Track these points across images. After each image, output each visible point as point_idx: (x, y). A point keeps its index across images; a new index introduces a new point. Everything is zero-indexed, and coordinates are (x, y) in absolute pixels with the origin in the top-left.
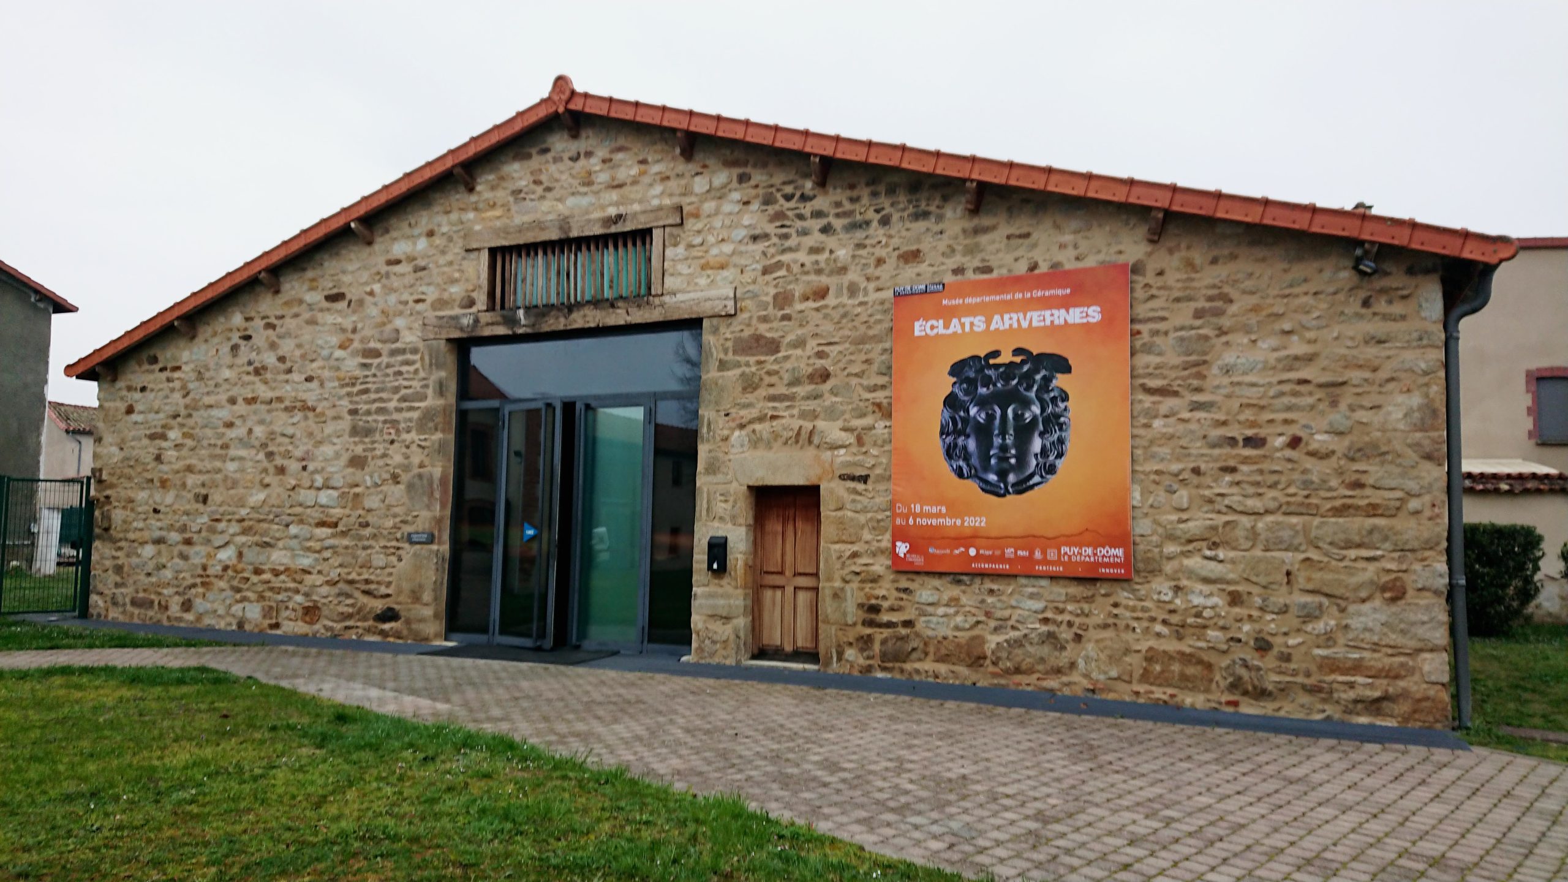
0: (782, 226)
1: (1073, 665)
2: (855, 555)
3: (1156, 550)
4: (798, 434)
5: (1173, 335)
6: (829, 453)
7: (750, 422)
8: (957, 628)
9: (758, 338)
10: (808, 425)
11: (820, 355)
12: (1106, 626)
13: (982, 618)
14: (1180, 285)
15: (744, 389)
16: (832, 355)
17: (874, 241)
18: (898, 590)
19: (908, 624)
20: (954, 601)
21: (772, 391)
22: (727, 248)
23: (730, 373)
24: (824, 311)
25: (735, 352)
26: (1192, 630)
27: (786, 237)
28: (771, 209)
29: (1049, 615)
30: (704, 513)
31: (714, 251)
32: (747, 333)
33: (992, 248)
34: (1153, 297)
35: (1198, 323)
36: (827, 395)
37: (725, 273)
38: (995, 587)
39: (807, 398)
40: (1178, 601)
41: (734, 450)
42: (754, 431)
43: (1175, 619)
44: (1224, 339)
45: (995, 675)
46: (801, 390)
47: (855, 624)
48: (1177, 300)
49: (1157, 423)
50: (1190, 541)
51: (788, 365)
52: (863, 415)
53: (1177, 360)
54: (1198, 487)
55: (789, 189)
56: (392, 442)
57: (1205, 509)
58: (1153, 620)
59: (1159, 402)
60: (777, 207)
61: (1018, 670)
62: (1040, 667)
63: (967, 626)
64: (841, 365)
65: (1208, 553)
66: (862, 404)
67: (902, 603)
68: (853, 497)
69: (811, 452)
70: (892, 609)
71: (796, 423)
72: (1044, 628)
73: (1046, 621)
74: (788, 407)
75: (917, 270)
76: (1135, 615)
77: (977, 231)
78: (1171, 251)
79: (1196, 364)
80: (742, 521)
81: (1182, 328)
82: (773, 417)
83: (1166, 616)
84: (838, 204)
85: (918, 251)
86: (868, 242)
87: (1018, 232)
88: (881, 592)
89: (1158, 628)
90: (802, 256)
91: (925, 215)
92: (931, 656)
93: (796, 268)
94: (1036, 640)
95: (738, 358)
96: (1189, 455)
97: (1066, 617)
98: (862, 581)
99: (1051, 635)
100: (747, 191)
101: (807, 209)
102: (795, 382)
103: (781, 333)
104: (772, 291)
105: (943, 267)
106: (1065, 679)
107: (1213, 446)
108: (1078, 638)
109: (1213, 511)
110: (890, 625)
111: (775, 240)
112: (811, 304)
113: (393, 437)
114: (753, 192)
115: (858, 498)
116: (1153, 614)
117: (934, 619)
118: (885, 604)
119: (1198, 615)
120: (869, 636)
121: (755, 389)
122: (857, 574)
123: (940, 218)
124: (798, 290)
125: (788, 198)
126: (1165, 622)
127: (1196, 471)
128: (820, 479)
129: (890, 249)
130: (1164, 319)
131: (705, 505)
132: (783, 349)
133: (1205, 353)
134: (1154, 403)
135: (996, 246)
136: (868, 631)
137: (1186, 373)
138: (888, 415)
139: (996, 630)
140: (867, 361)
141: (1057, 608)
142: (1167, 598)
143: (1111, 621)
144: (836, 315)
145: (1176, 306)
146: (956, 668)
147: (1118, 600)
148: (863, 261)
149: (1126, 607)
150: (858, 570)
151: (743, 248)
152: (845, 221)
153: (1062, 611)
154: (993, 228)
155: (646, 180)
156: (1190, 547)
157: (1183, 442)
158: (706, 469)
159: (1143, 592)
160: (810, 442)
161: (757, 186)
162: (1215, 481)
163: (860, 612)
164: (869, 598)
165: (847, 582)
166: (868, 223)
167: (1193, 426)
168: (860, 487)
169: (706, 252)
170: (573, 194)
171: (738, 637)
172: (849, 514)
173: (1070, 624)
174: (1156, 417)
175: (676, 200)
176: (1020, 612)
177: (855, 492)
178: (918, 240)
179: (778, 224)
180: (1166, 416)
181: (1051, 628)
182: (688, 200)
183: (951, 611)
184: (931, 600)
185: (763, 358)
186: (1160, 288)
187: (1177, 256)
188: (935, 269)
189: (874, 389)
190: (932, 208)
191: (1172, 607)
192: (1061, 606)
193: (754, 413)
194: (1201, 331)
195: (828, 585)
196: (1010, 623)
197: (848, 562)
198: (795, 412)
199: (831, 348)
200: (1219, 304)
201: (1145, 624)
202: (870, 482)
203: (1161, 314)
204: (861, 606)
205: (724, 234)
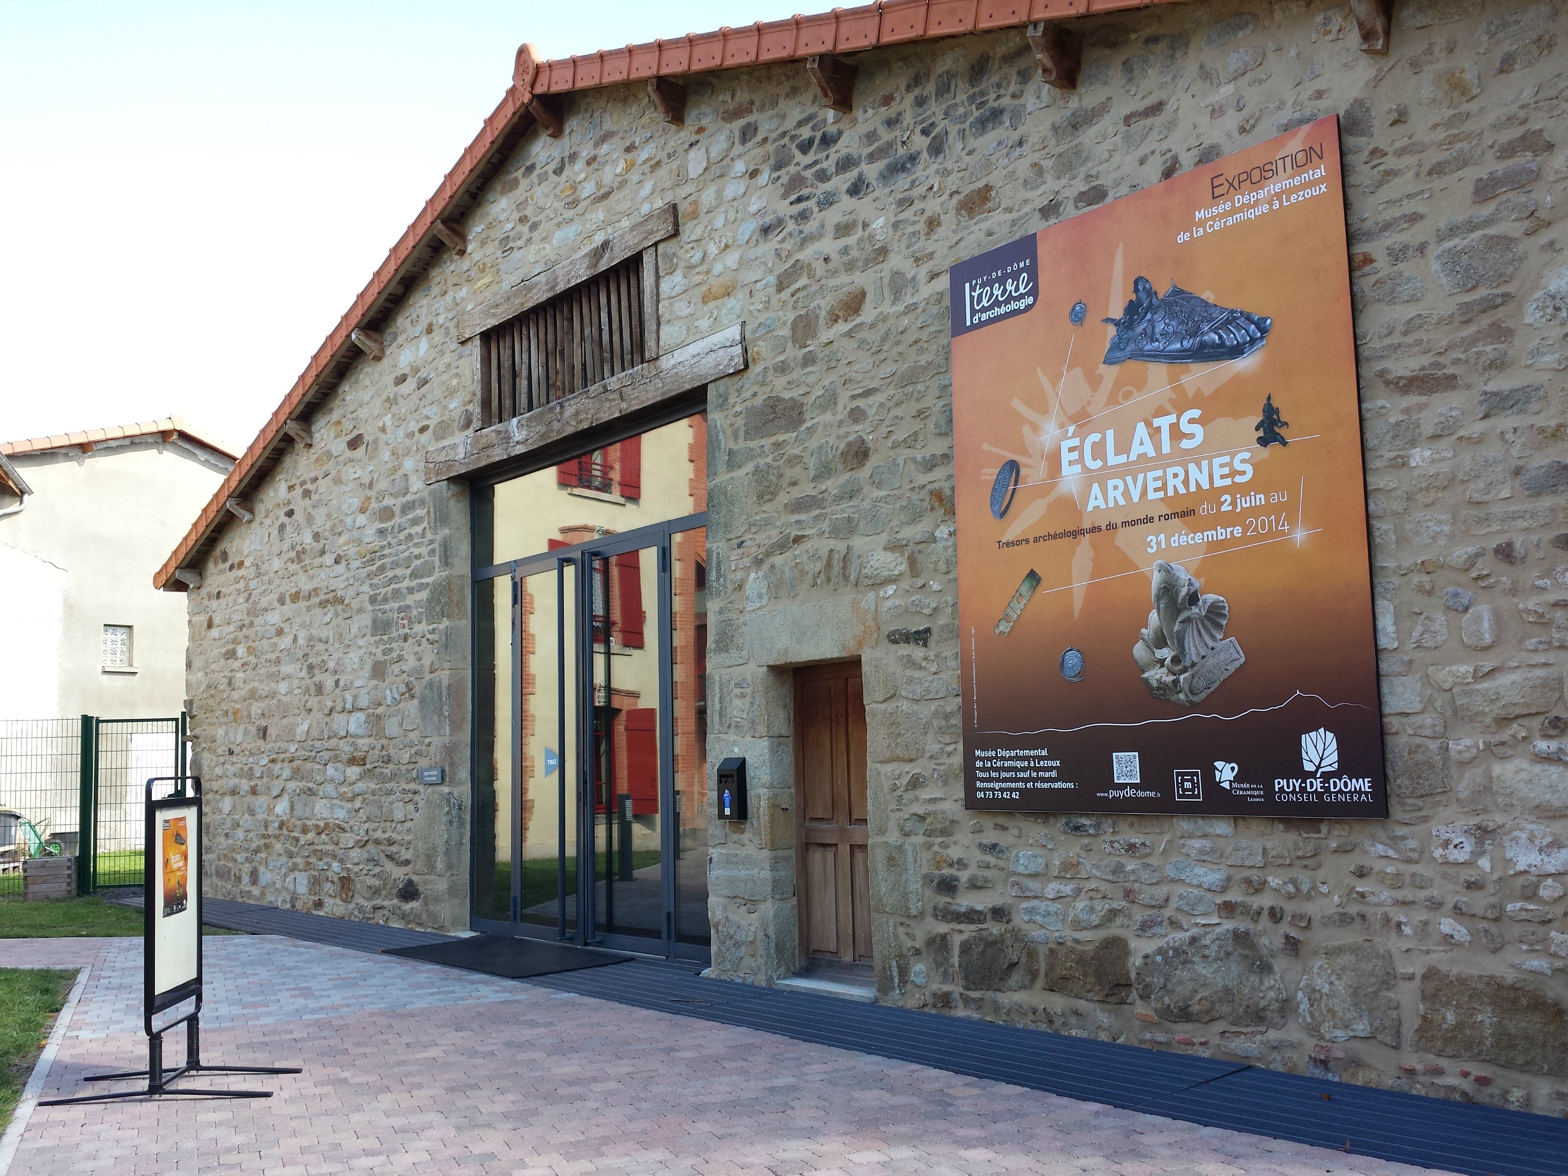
0: (799, 200)
1: (1286, 1007)
2: (916, 783)
3: (1434, 745)
4: (829, 565)
5: (1434, 251)
6: (871, 595)
7: (768, 554)
8: (1078, 925)
9: (774, 403)
10: (840, 546)
11: (857, 415)
12: (1344, 920)
13: (1122, 904)
14: (1441, 135)
15: (760, 497)
16: (871, 412)
17: (922, 190)
18: (983, 848)
19: (999, 913)
20: (1070, 869)
21: (796, 493)
22: (732, 259)
23: (741, 473)
24: (860, 335)
25: (748, 436)
26: (1517, 930)
27: (803, 216)
28: (785, 175)
29: (1235, 896)
30: (716, 719)
31: (718, 268)
32: (759, 401)
33: (1101, 150)
34: (1389, 174)
35: (1486, 210)
36: (866, 488)
37: (731, 302)
38: (1136, 840)
39: (839, 499)
40: (1484, 863)
41: (750, 606)
42: (773, 566)
43: (1479, 902)
44: (1544, 237)
45: (1148, 1024)
46: (832, 485)
47: (922, 915)
48: (1437, 170)
49: (1419, 456)
50: (1505, 721)
51: (813, 444)
52: (915, 519)
53: (1447, 307)
54: (1513, 591)
55: (806, 133)
56: (405, 639)
57: (1531, 643)
58: (1436, 905)
59: (1421, 407)
60: (792, 169)
61: (1185, 1015)
62: (1224, 1009)
63: (1095, 919)
64: (884, 430)
65: (1542, 745)
66: (915, 496)
67: (988, 874)
68: (909, 672)
69: (847, 596)
70: (975, 886)
71: (825, 545)
72: (1228, 925)
73: (1228, 909)
74: (817, 518)
75: (985, 226)
76: (1400, 895)
77: (1076, 124)
78: (1416, 66)
79: (1489, 305)
80: (762, 729)
81: (1453, 231)
82: (798, 540)
83: (1464, 898)
84: (871, 137)
85: (988, 188)
86: (915, 193)
87: (1141, 106)
88: (955, 853)
89: (1447, 925)
90: (829, 245)
91: (996, 115)
92: (1040, 983)
93: (820, 268)
94: (1212, 952)
95: (752, 444)
96: (1487, 520)
97: (1265, 901)
98: (929, 834)
99: (1241, 938)
100: (754, 152)
101: (830, 159)
102: (824, 472)
103: (802, 391)
104: (791, 316)
105: (1027, 209)
106: (1273, 1035)
107: (1537, 490)
108: (1293, 946)
109: (1549, 646)
110: (972, 916)
111: (791, 226)
112: (842, 327)
113: (406, 630)
114: (760, 152)
115: (917, 674)
116: (1435, 892)
117: (1042, 906)
118: (964, 876)
119: (1530, 893)
120: (944, 937)
121: (774, 494)
122: (922, 818)
123: (1017, 115)
124: (824, 304)
125: (805, 147)
126: (1458, 911)
127: (1505, 553)
128: (860, 644)
129: (946, 196)
130: (1414, 218)
131: (717, 706)
132: (807, 416)
133: (1503, 278)
134: (1407, 411)
135: (1108, 144)
136: (943, 928)
137: (1469, 331)
138: (951, 511)
139: (1145, 927)
140: (920, 414)
141: (1248, 881)
142: (1461, 856)
143: (1353, 909)
144: (873, 337)
145: (1438, 183)
146: (1082, 1005)
147: (1366, 862)
148: (910, 229)
149: (1382, 877)
150: (921, 811)
151: (751, 254)
152: (881, 165)
153: (1259, 888)
154: (1102, 109)
155: (634, 177)
156: (1505, 735)
157: (1474, 490)
158: (717, 642)
159: (1412, 843)
160: (846, 578)
161: (765, 140)
162: (1548, 573)
163: (929, 893)
164: (938, 865)
165: (907, 835)
166: (913, 158)
167: (1493, 451)
168: (918, 652)
169: (708, 272)
170: (559, 225)
171: (767, 936)
172: (905, 706)
173: (1276, 915)
174: (1413, 443)
175: (669, 197)
176: (1181, 890)
177: (911, 663)
178: (987, 166)
179: (793, 198)
180: (1436, 437)
181: (1241, 924)
182: (683, 192)
183: (1067, 889)
184: (1032, 869)
185: (781, 438)
186: (1401, 152)
187: (1429, 73)
188: (1015, 215)
189: (930, 465)
190: (1006, 101)
191: (1471, 875)
192: (1254, 875)
193: (774, 535)
194: (1492, 231)
195: (879, 839)
196: (1167, 913)
197: (908, 796)
198: (825, 526)
199: (871, 400)
200: (1524, 159)
201: (1420, 915)
202: (932, 642)
203: (1409, 207)
204: (927, 879)
205: (728, 237)
